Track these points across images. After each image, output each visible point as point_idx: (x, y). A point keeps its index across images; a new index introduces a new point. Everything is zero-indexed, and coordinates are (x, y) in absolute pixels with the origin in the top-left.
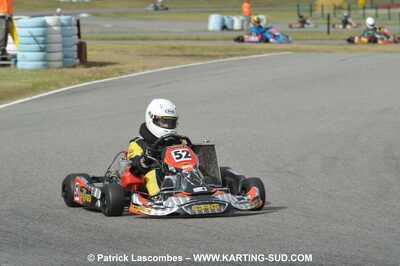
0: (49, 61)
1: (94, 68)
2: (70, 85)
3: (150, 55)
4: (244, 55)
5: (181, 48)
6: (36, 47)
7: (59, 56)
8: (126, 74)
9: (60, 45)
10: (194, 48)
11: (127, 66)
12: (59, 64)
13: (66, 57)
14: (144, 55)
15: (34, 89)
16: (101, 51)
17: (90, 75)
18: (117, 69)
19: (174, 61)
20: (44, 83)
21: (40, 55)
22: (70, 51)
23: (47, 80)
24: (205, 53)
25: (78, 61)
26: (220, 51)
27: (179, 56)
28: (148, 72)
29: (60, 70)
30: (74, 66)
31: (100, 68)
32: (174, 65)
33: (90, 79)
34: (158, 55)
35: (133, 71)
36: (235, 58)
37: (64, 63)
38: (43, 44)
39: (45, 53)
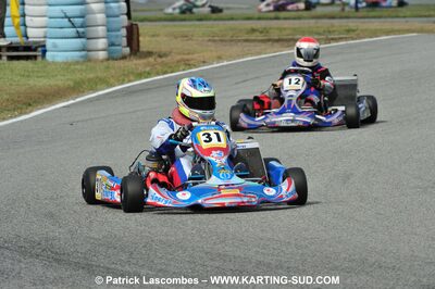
0: (90, 51)
1: (151, 60)
2: (122, 84)
3: (222, 41)
4: (353, 39)
5: (264, 31)
6: (72, 31)
7: (102, 43)
8: (195, 66)
9: (103, 28)
10: (281, 29)
11: (195, 56)
12: (102, 55)
13: (112, 44)
14: (214, 41)
15: (76, 89)
16: (153, 36)
17: (148, 69)
18: (178, 62)
19: (258, 49)
20: (90, 80)
21: (78, 40)
22: (117, 36)
23: (91, 76)
25: (128, 49)
26: (319, 34)
27: (262, 41)
28: (225, 63)
29: (105, 63)
30: (124, 57)
31: (159, 60)
32: (260, 54)
33: (149, 74)
37: (110, 53)
38: (82, 27)
39: (83, 40)
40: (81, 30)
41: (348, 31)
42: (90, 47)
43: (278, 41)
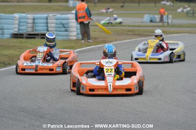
0: (70, 36)
2: (80, 48)
3: (118, 34)
5: (133, 31)
6: (64, 29)
7: (75, 33)
9: (75, 28)
12: (75, 38)
13: (78, 34)
16: (95, 31)
18: (102, 41)
21: (66, 33)
23: (69, 45)
28: (118, 42)
37: (77, 37)
38: (68, 27)
39: (68, 32)
40: (67, 29)
42: (71, 35)
43: (138, 35)
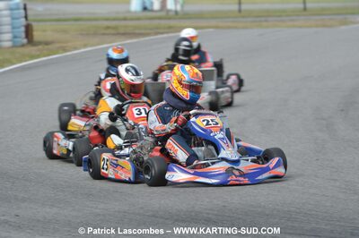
1: (40, 47)
3: (87, 34)
4: (172, 32)
5: (115, 28)
7: (9, 36)
8: (69, 51)
9: (10, 27)
11: (69, 44)
12: (8, 44)
13: (15, 37)
14: (82, 34)
17: (38, 53)
22: (19, 32)
23: (1, 58)
24: (137, 31)
25: (25, 41)
27: (114, 34)
28: (89, 49)
29: (11, 49)
30: (23, 45)
31: (46, 47)
33: (38, 57)
34: (95, 34)
35: (75, 49)
36: (165, 35)
37: (14, 43)
41: (170, 27)
42: (1, 39)
